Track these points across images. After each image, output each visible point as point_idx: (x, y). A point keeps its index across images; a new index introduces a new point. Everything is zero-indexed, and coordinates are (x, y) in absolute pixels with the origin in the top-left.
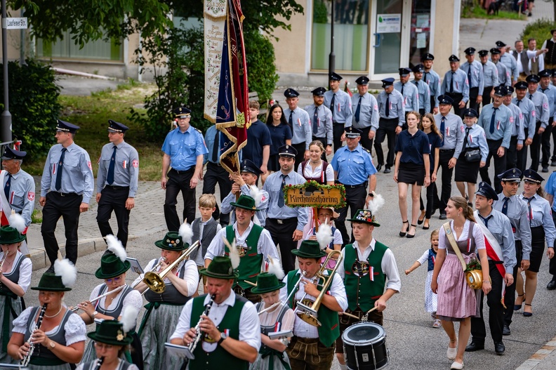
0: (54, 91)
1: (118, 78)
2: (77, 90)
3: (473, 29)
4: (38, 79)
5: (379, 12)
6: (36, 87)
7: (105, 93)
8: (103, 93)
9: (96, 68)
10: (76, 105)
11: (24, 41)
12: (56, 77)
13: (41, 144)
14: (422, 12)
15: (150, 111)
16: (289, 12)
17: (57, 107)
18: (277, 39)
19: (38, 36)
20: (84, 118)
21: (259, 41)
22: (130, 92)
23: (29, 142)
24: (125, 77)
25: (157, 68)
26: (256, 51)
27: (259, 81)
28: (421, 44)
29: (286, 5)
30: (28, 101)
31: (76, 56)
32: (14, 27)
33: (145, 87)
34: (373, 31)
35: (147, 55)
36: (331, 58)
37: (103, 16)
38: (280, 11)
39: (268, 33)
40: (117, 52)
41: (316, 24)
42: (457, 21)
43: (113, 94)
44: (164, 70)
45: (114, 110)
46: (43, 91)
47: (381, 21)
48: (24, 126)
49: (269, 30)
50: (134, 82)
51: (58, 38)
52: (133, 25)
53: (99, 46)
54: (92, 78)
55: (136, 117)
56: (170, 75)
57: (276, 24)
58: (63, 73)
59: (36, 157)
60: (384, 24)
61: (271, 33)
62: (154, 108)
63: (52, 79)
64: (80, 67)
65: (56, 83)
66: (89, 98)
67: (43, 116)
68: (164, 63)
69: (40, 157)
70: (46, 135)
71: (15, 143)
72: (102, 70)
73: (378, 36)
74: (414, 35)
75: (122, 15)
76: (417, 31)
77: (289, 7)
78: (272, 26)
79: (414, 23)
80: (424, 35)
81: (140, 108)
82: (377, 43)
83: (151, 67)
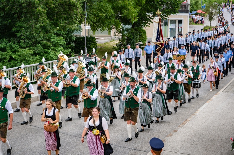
0: (96, 42)
1: (110, 39)
2: (101, 42)
3: (192, 27)
4: (92, 40)
5: (170, 23)
6: (92, 42)
7: (107, 43)
8: (106, 43)
9: (105, 37)
10: (100, 46)
11: (89, 32)
12: (96, 39)
14: (180, 23)
16: (150, 23)
17: (97, 46)
18: (147, 30)
19: (92, 30)
20: (102, 48)
21: (143, 30)
22: (113, 42)
24: (111, 39)
26: (142, 32)
27: (143, 39)
28: (180, 30)
30: (90, 45)
31: (100, 34)
32: (87, 28)
33: (116, 41)
34: (169, 28)
35: (117, 34)
37: (107, 25)
38: (148, 23)
40: (110, 33)
42: (188, 25)
43: (109, 43)
44: (121, 37)
45: (109, 47)
46: (93, 43)
48: (89, 51)
50: (114, 40)
51: (97, 30)
52: (114, 27)
53: (106, 32)
54: (104, 39)
56: (122, 38)
57: (147, 26)
58: (97, 39)
60: (172, 26)
62: (118, 46)
63: (95, 40)
64: (101, 37)
65: (96, 41)
66: (104, 44)
68: (121, 35)
71: (87, 54)
72: (106, 37)
73: (170, 29)
74: (179, 28)
75: (111, 25)
76: (179, 27)
77: (150, 22)
78: (146, 27)
79: (178, 26)
80: (181, 28)
81: (115, 46)
82: (170, 30)
83: (118, 36)
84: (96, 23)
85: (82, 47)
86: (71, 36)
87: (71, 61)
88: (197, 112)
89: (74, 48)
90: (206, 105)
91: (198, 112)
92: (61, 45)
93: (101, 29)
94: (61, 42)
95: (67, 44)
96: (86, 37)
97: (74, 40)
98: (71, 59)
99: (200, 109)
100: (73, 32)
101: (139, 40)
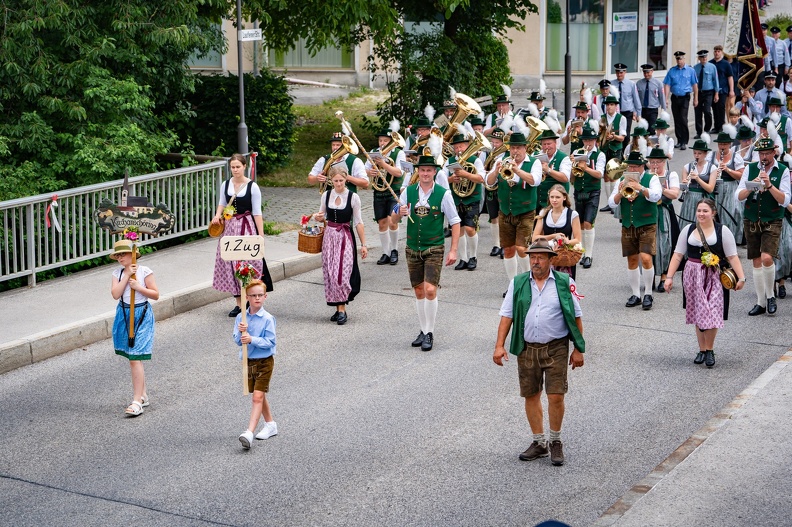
0: (287, 101)
1: (349, 86)
2: (309, 99)
3: (711, 26)
4: (272, 89)
5: (614, 11)
6: (270, 98)
7: (337, 101)
8: (334, 101)
9: (327, 77)
10: (308, 115)
11: (257, 52)
12: (289, 87)
13: (276, 155)
14: (659, 10)
15: (382, 118)
16: (524, 12)
17: (291, 117)
18: (511, 41)
19: (270, 47)
20: (316, 127)
21: (492, 44)
22: (362, 99)
23: (264, 154)
24: (356, 84)
25: (389, 74)
26: (489, 54)
27: (493, 84)
28: (659, 42)
29: (521, 5)
30: (262, 112)
31: (307, 65)
32: (249, 39)
33: (376, 94)
34: (609, 30)
35: (379, 62)
36: (567, 58)
37: (335, 22)
38: (516, 12)
39: (502, 34)
40: (348, 60)
41: (550, 25)
42: (695, 18)
43: (345, 102)
44: (396, 76)
46: (276, 102)
47: (617, 19)
48: (259, 138)
49: (503, 32)
50: (365, 90)
51: (290, 48)
52: (365, 32)
53: (331, 52)
54: (324, 86)
55: (369, 124)
56: (402, 81)
57: (511, 24)
58: (295, 83)
59: (271, 168)
60: (620, 22)
61: (505, 35)
62: (386, 115)
63: (285, 89)
64: (312, 76)
65: (290, 93)
66: (321, 107)
67: (277, 126)
68: (396, 68)
69: (275, 168)
70: (281, 146)
71: (251, 155)
72: (334, 78)
73: (614, 35)
74: (651, 33)
75: (354, 22)
76: (654, 28)
77: (523, 7)
78: (505, 28)
79: (651, 21)
80: (662, 32)
81: (372, 115)
82: (613, 42)
83: (383, 73)
84: (285, 14)
85: (226, 123)
86: (178, 73)
87: (178, 185)
88: (735, 402)
89: (193, 125)
90: (777, 372)
91: (742, 402)
92: (130, 112)
93: (309, 40)
94: (132, 100)
95: (157, 111)
96: (247, 77)
97: (193, 89)
98: (178, 178)
99: (750, 391)
100: (183, 56)
101: (475, 90)
